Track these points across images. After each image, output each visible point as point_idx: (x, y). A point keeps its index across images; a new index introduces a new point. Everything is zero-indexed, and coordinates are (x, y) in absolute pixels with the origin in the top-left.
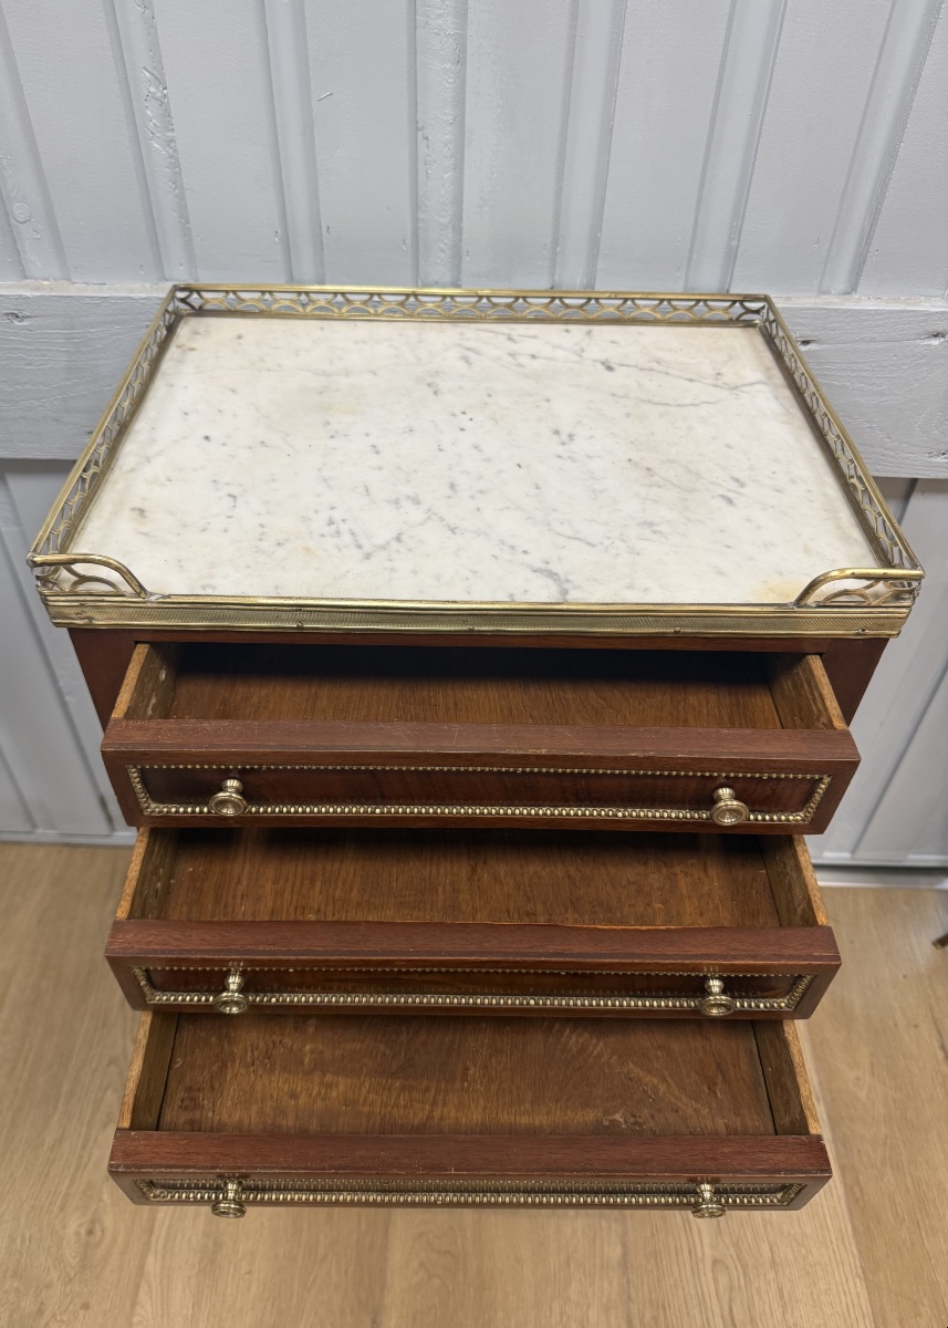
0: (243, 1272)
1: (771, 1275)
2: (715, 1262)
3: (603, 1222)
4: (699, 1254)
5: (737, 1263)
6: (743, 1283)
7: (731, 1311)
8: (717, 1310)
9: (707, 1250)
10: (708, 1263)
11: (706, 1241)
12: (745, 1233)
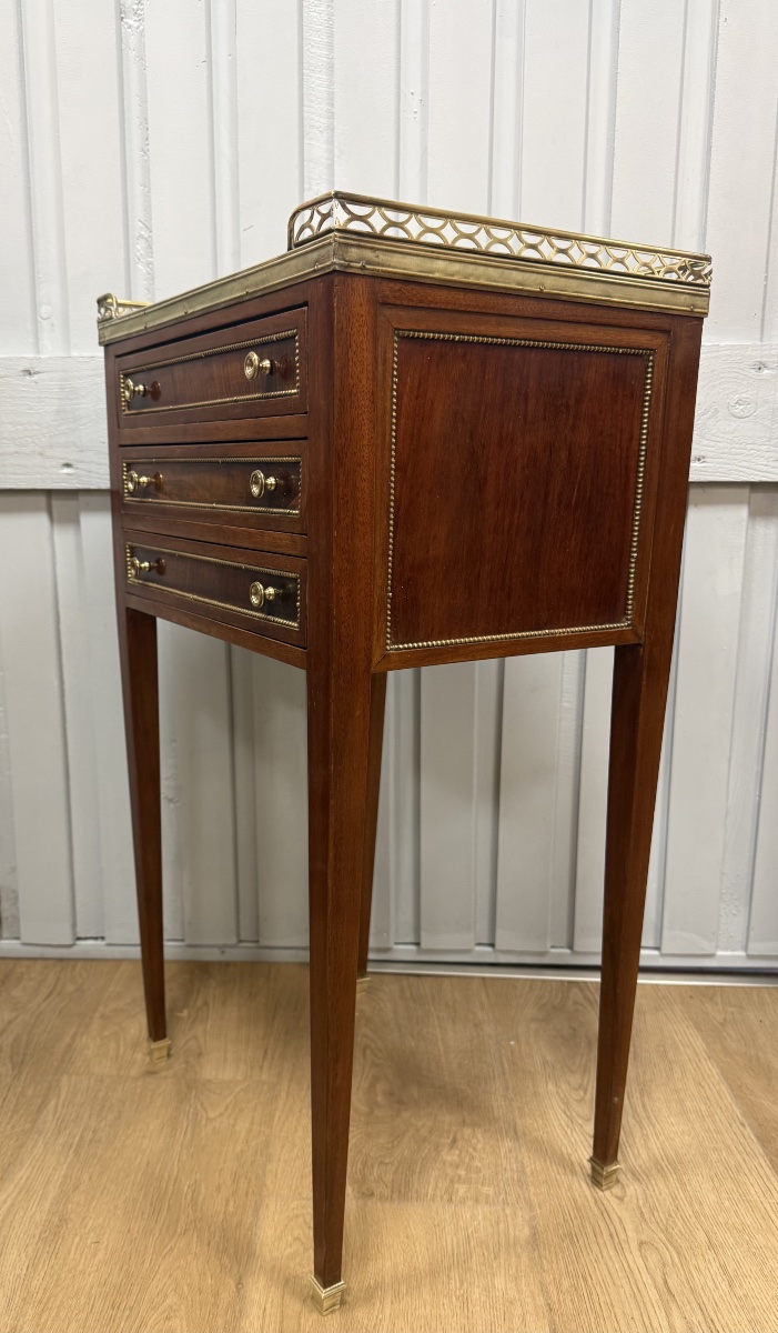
0: (89, 1242)
1: (711, 1255)
2: (641, 1244)
3: (508, 1211)
4: (622, 1236)
5: (668, 1245)
6: (677, 1260)
7: (666, 1282)
8: (649, 1281)
9: (630, 1234)
10: (634, 1245)
11: (629, 1227)
12: (674, 1222)
